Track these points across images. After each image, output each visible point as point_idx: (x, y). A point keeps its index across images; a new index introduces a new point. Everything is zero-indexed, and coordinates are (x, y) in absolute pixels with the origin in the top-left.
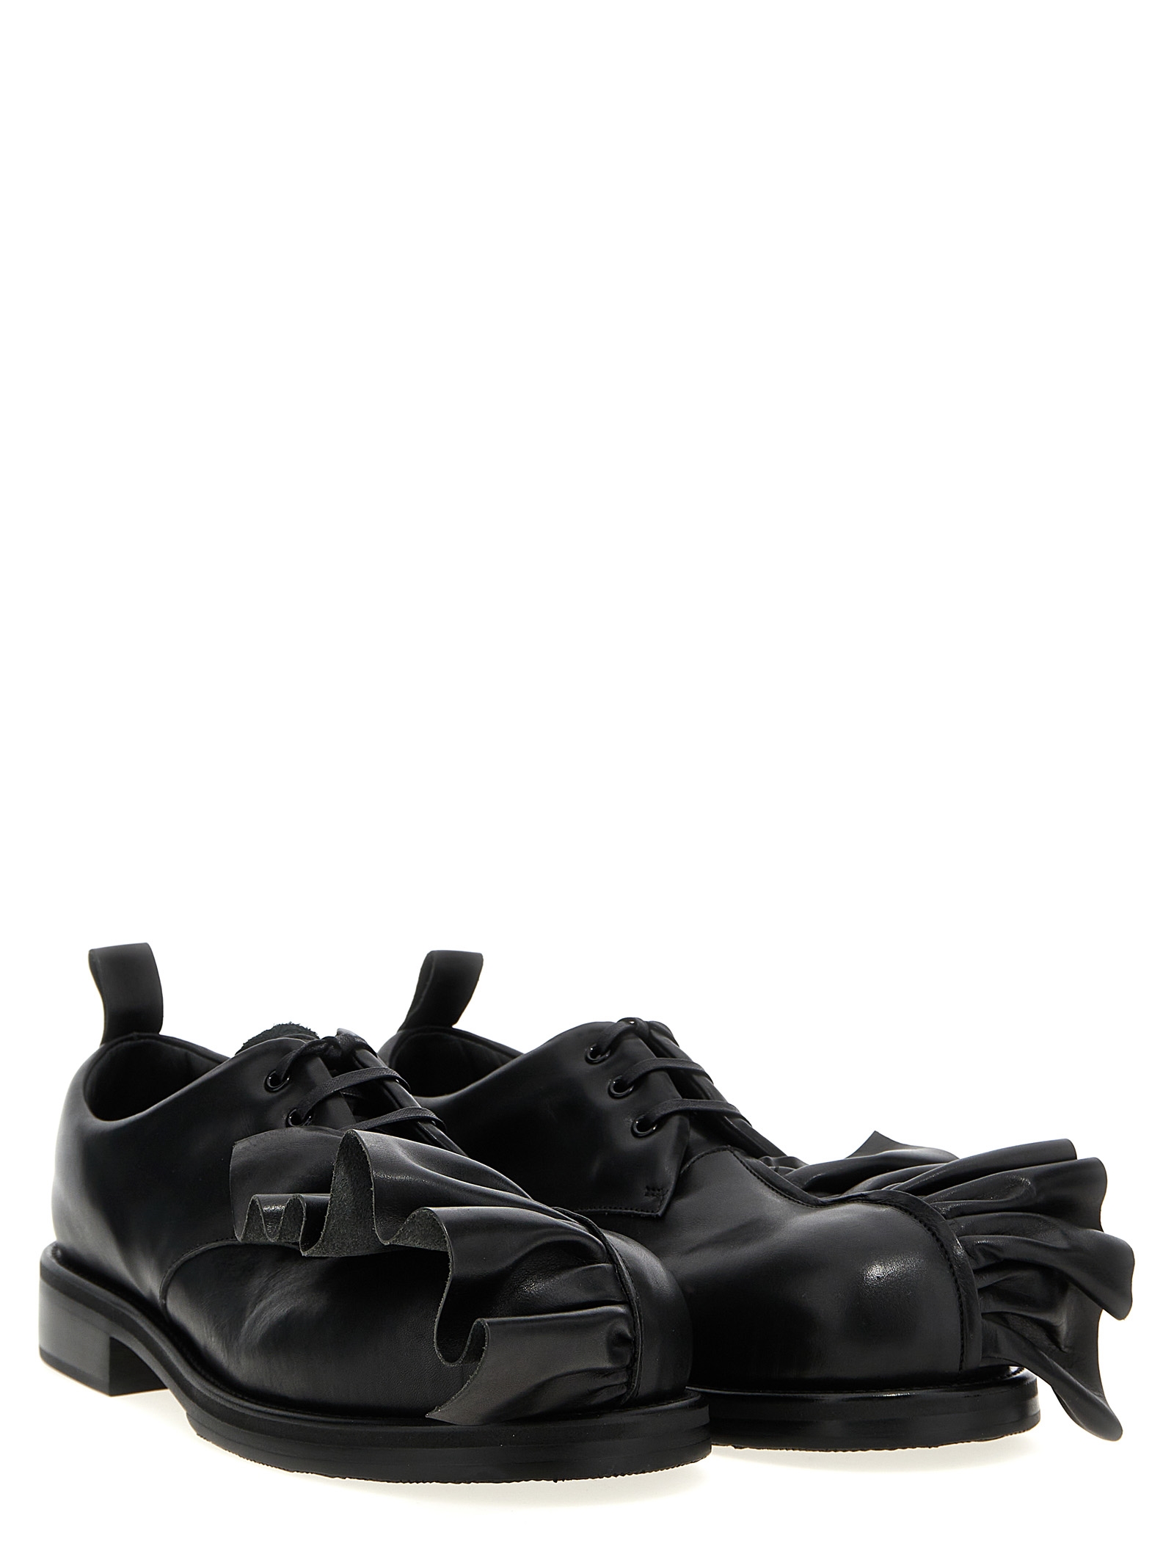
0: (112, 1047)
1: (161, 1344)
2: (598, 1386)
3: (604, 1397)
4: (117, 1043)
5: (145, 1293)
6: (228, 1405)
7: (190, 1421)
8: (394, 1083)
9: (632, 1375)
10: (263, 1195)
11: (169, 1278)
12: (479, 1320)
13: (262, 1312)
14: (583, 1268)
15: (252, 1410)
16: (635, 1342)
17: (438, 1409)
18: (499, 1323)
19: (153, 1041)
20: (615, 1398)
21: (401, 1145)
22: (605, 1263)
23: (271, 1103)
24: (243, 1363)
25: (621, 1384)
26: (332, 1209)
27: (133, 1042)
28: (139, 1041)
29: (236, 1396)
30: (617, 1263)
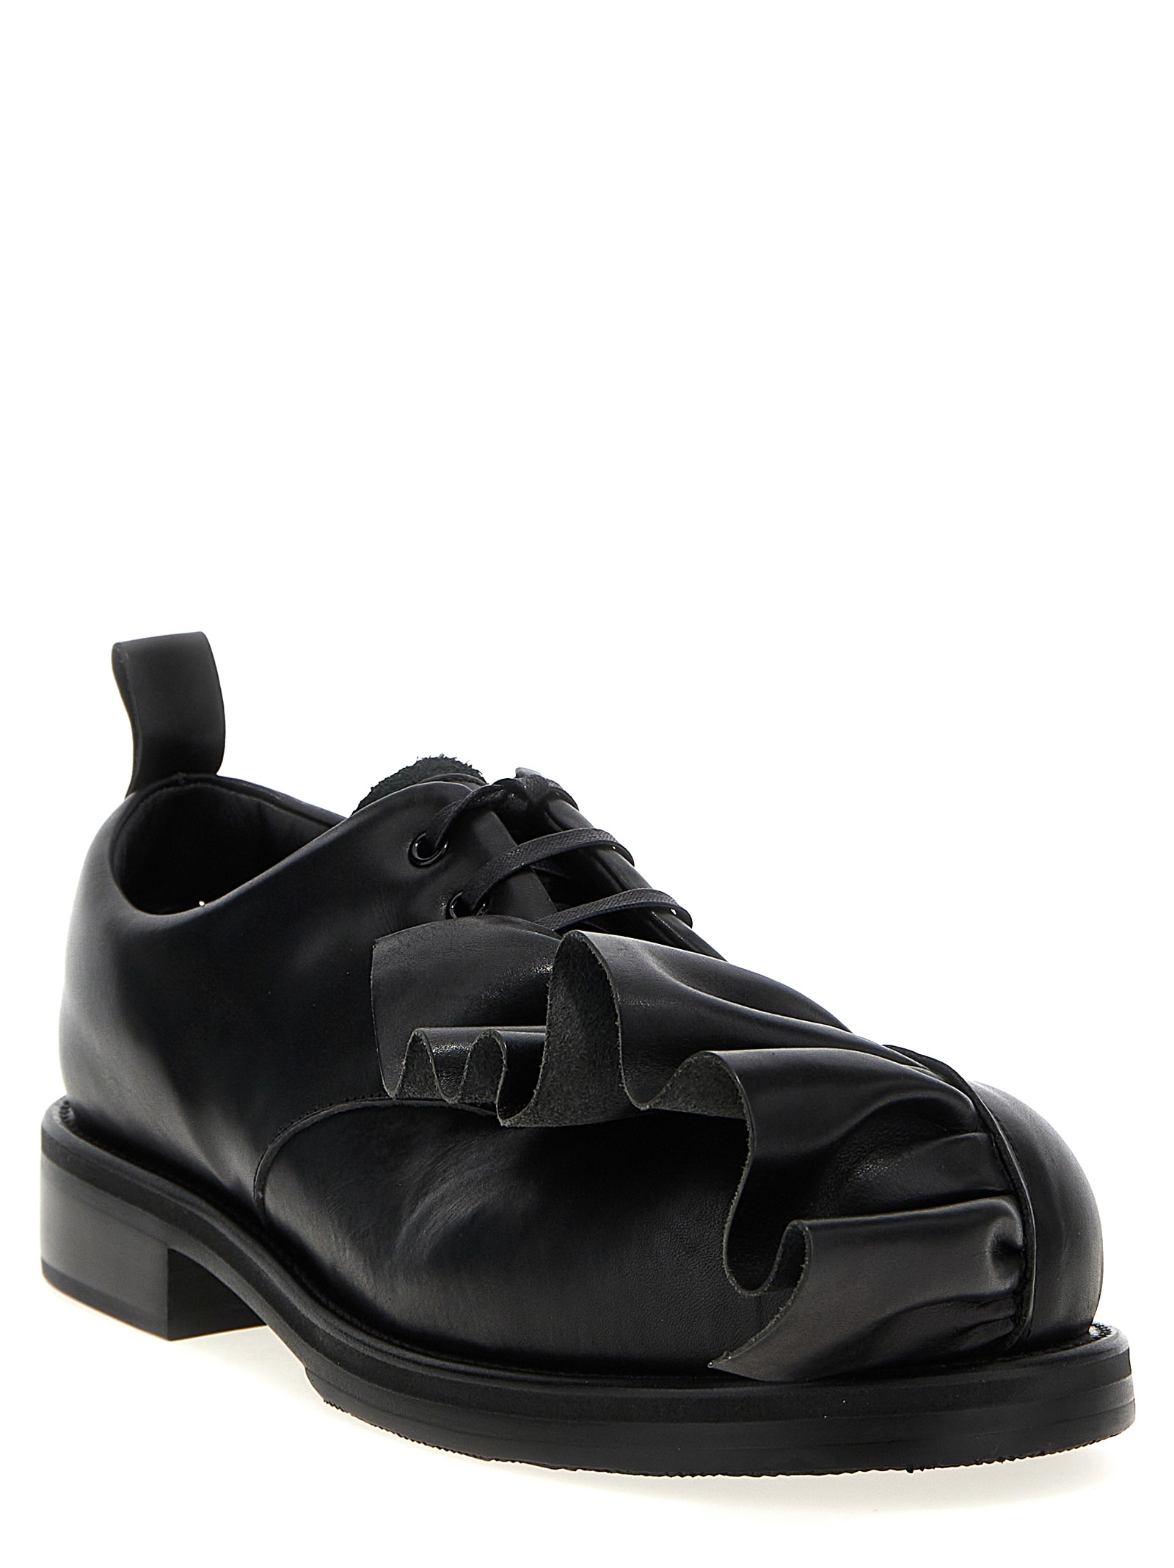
0: (147, 796)
1: (255, 1259)
2: (968, 1323)
3: (978, 1339)
4: (154, 791)
5: (226, 1182)
6: (378, 1357)
7: (311, 1381)
8: (611, 851)
9: (1022, 1303)
10: (432, 1030)
11: (271, 1159)
12: (795, 1222)
13: (429, 1212)
14: (945, 1140)
15: (419, 1364)
16: (1025, 1253)
17: (728, 1355)
18: (826, 1227)
19: (209, 786)
20: (997, 1339)
21: (653, 953)
22: (975, 1131)
23: (421, 883)
24: (399, 1290)
25: (1006, 1318)
26: (550, 1054)
27: (178, 789)
28: (187, 787)
29: (390, 1343)
30: (994, 1131)
